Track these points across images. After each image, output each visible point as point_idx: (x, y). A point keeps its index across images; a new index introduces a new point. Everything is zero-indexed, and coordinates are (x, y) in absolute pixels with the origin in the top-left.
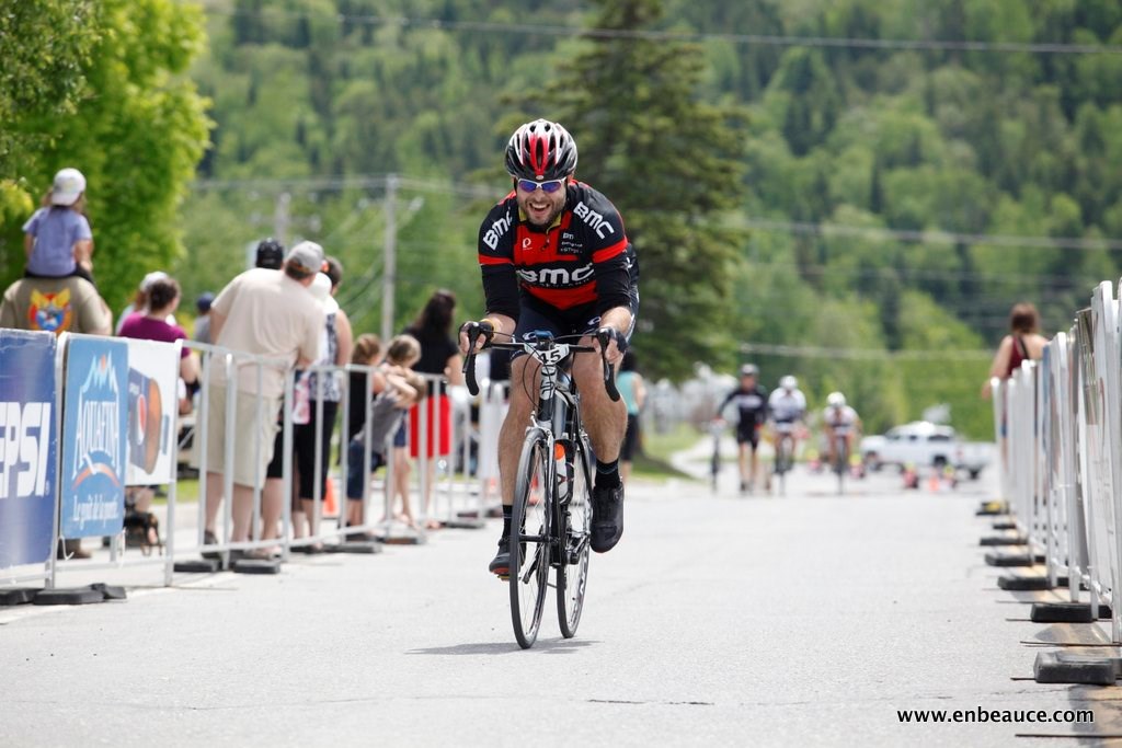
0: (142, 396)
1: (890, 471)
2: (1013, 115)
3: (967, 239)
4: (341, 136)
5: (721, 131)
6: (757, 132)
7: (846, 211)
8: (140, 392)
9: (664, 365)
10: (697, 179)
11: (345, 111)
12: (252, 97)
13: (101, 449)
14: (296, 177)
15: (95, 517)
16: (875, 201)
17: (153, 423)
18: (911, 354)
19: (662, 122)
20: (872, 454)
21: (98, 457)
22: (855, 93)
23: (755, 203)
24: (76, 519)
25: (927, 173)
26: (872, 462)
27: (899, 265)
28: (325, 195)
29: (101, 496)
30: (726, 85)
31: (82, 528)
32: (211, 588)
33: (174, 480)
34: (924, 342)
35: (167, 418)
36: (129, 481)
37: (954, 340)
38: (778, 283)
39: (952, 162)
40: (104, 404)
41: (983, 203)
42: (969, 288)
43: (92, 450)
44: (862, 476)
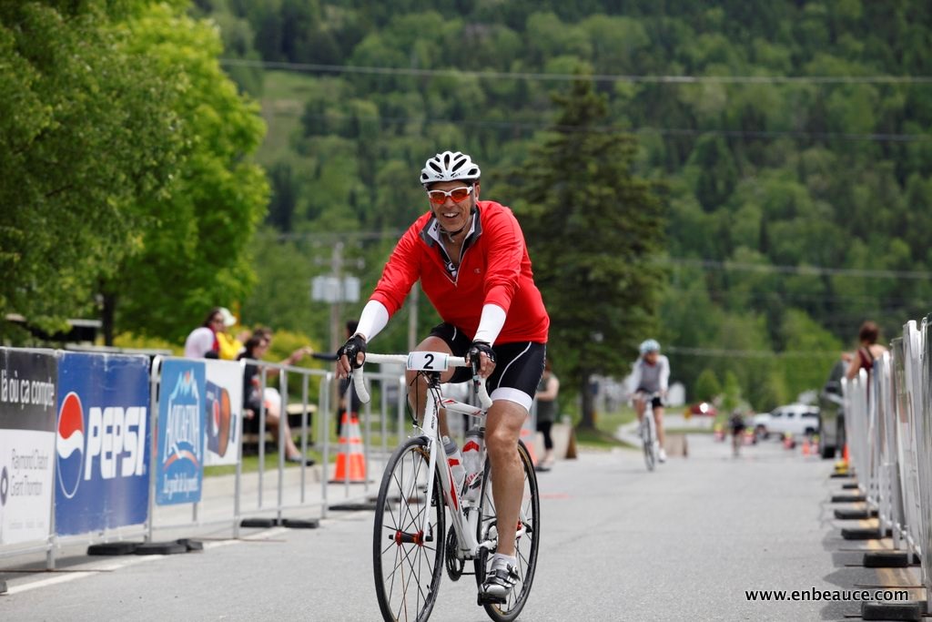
0: (216, 401)
1: (774, 439)
2: (860, 182)
3: (829, 271)
4: (381, 200)
5: (651, 197)
6: (678, 195)
7: (742, 251)
8: (215, 397)
9: (609, 365)
10: (633, 231)
11: (384, 183)
12: (318, 173)
13: (185, 440)
14: (349, 229)
15: (180, 490)
16: (763, 244)
17: (225, 420)
18: (791, 354)
19: (607, 191)
20: (761, 426)
21: (183, 446)
22: (749, 167)
23: (677, 245)
24: (166, 491)
25: (799, 223)
26: (762, 433)
27: (781, 290)
28: (368, 243)
29: (185, 474)
30: (655, 161)
31: (170, 498)
32: (267, 540)
33: (240, 462)
34: (798, 344)
35: (235, 417)
36: (206, 463)
37: (821, 345)
38: (695, 303)
39: (817, 214)
40: (188, 407)
41: (840, 245)
42: (829, 306)
43: (179, 441)
44: (754, 442)
